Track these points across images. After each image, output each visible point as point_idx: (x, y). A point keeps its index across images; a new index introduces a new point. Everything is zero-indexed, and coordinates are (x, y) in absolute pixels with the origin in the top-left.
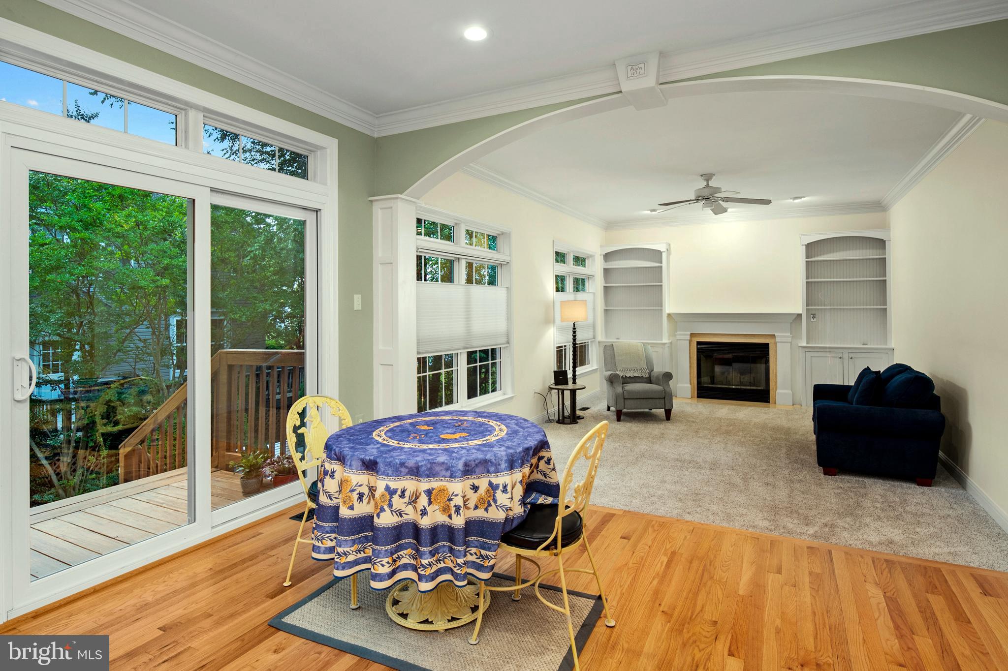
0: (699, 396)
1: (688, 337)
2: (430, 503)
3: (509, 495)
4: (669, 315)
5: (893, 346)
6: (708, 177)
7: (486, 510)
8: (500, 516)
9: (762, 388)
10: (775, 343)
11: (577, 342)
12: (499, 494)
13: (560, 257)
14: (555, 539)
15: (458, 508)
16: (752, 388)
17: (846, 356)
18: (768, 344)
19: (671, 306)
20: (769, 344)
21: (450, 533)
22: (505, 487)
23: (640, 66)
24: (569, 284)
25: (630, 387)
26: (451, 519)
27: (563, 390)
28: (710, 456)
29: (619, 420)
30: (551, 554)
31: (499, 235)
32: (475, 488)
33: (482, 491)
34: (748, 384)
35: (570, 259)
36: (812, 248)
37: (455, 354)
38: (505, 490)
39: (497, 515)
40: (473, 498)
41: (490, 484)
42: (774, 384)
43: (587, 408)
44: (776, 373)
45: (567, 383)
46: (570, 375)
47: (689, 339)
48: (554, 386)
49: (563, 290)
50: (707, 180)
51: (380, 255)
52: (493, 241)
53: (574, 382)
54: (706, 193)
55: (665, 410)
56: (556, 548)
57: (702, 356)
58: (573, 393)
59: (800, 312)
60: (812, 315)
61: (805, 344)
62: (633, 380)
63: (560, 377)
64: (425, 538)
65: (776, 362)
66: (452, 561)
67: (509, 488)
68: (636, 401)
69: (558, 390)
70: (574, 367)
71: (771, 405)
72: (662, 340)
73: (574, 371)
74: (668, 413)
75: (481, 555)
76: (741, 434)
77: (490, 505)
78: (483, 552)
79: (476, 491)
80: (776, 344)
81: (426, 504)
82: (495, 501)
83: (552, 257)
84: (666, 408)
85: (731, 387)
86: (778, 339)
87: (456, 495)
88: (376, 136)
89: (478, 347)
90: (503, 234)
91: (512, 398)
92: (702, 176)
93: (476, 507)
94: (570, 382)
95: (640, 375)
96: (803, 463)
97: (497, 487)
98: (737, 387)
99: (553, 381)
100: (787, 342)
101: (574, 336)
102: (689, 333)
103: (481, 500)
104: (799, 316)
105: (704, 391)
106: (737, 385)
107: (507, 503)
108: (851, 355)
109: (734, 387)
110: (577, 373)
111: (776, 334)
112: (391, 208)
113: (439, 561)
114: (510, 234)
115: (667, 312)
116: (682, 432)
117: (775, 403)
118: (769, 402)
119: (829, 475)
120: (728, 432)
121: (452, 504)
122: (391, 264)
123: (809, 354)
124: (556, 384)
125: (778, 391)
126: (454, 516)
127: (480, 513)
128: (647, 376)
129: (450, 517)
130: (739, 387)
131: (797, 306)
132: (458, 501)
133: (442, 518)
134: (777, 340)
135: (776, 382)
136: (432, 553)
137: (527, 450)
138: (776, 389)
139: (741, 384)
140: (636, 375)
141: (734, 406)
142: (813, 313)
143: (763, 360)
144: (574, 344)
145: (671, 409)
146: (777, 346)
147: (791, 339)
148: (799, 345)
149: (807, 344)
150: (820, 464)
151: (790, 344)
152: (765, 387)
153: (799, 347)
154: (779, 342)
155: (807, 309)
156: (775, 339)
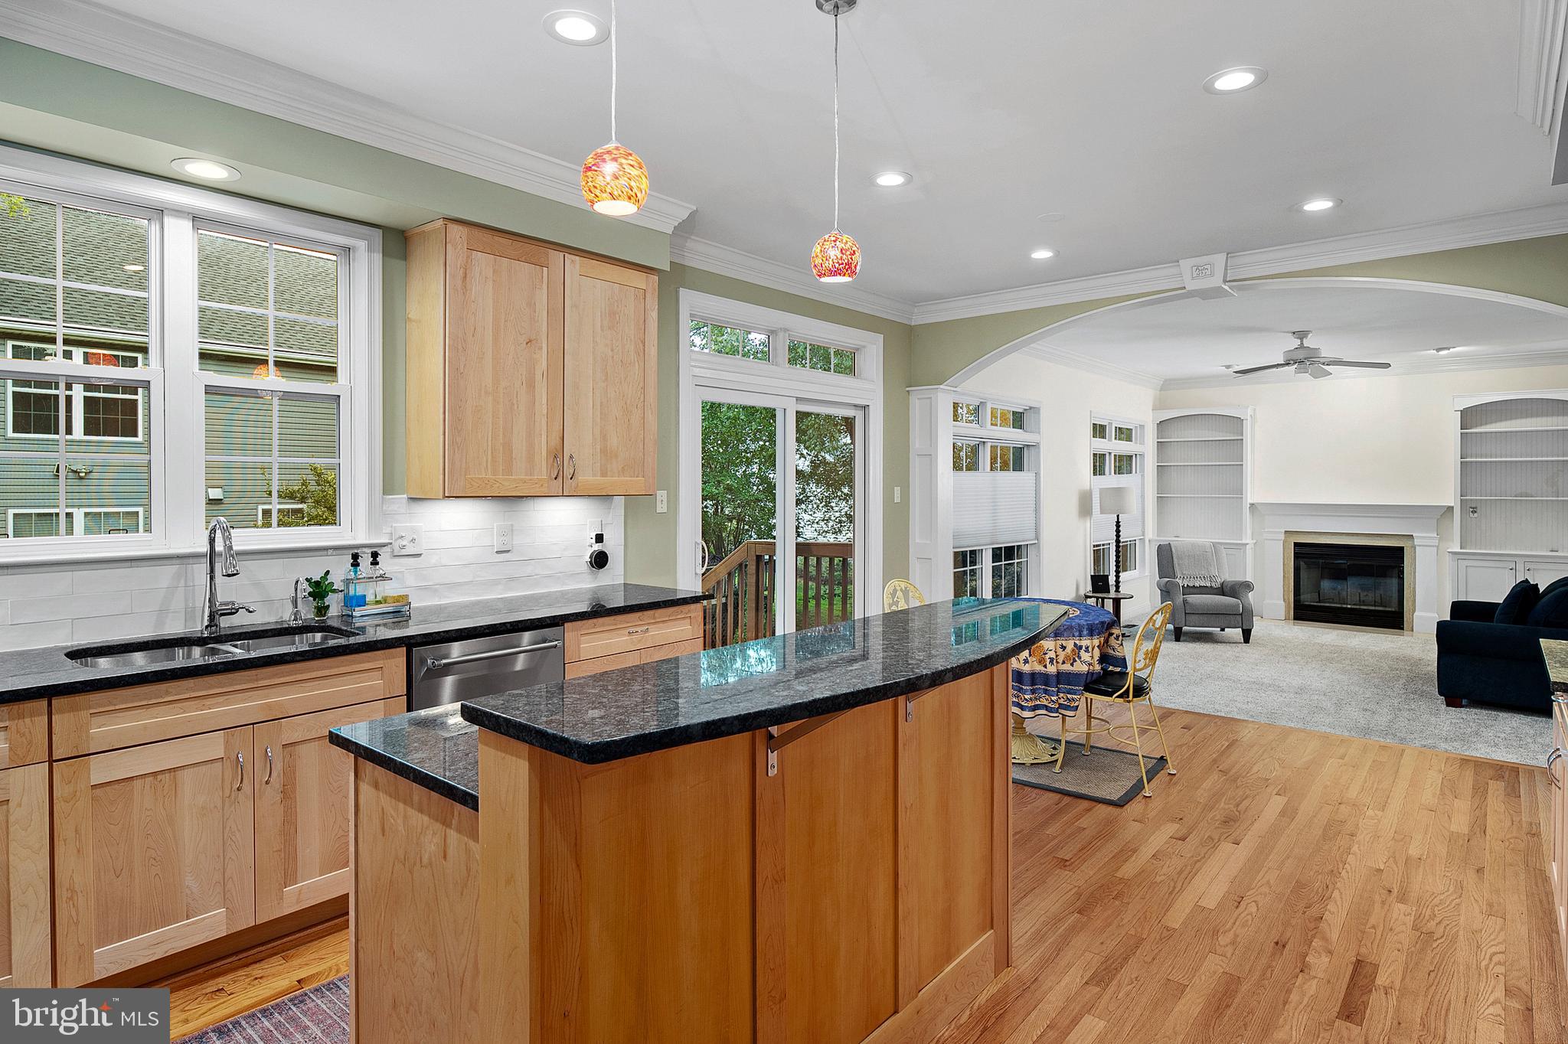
0: (1296, 618)
1: (1281, 536)
2: (1030, 655)
3: (1090, 654)
4: (1252, 505)
6: (1301, 335)
7: (1072, 665)
8: (1084, 668)
9: (1393, 610)
10: (1414, 547)
11: (1122, 540)
12: (1082, 653)
13: (1099, 431)
14: (1127, 691)
15: (1052, 660)
16: (1377, 608)
17: (1521, 569)
18: (1402, 549)
19: (1254, 493)
21: (1046, 679)
22: (1087, 648)
23: (1206, 267)
24: (1110, 464)
25: (1194, 599)
26: (1046, 668)
27: (1103, 599)
28: (1297, 682)
29: (1178, 639)
30: (1124, 701)
31: (1025, 410)
32: (1064, 648)
33: (1069, 650)
34: (1373, 603)
35: (1111, 432)
36: (1470, 417)
37: (979, 550)
38: (1087, 651)
39: (1081, 668)
40: (1062, 655)
41: (1075, 645)
42: (1411, 604)
43: (1134, 626)
44: (1414, 588)
45: (1108, 592)
46: (1112, 580)
47: (1282, 538)
48: (1091, 594)
49: (1102, 473)
50: (1302, 339)
51: (917, 446)
52: (1018, 420)
53: (1117, 590)
54: (1301, 355)
55: (1243, 630)
56: (1128, 697)
57: (1302, 563)
58: (1117, 602)
59: (1451, 504)
60: (1470, 508)
61: (1457, 549)
62: (1195, 591)
63: (1100, 583)
64: (1027, 680)
65: (1415, 573)
66: (1047, 700)
67: (1090, 649)
68: (1201, 617)
69: (1098, 598)
70: (1118, 572)
71: (1405, 632)
72: (1241, 540)
73: (1118, 577)
74: (1247, 635)
75: (1068, 698)
76: (1348, 662)
77: (1075, 661)
78: (1069, 696)
79: (1064, 650)
80: (1415, 549)
81: (1028, 656)
82: (1080, 658)
83: (1089, 430)
84: (1244, 628)
85: (1345, 606)
86: (1417, 542)
87: (1051, 650)
88: (913, 324)
89: (1004, 543)
90: (1031, 408)
92: (1294, 333)
93: (1064, 663)
94: (1113, 589)
95: (1209, 585)
96: (1423, 695)
97: (1081, 647)
98: (1354, 607)
99: (1090, 588)
100: (1433, 546)
101: (1118, 531)
102: (1283, 530)
103: (1067, 657)
104: (1450, 509)
105: (1303, 612)
106: (1354, 605)
107: (1089, 659)
108: (1528, 565)
109: (1349, 606)
110: (1120, 579)
111: (1414, 535)
112: (931, 398)
113: (1036, 699)
114: (1039, 409)
115: (1250, 501)
116: (1264, 657)
117: (1413, 631)
118: (1403, 629)
119: (1453, 707)
120: (1330, 660)
121: (1047, 656)
122: (930, 457)
123: (1463, 564)
124: (1094, 591)
125: (1416, 614)
126: (1048, 665)
127: (1067, 667)
128: (1219, 585)
129: (1045, 666)
130: (1358, 607)
131: (1448, 496)
132: (1052, 654)
133: (1039, 668)
135: (1414, 601)
136: (1033, 692)
137: (1103, 623)
138: (1414, 611)
139: (1364, 603)
140: (1203, 584)
141: (1347, 632)
142: (1473, 506)
143: (1396, 571)
144: (1118, 541)
145: (1251, 630)
146: (1415, 552)
147: (1437, 541)
148: (1449, 550)
149: (1461, 548)
150: (1441, 694)
151: (1435, 548)
152: (1397, 609)
153: (1449, 552)
154: (1420, 546)
155: (1461, 500)
156: (1413, 541)
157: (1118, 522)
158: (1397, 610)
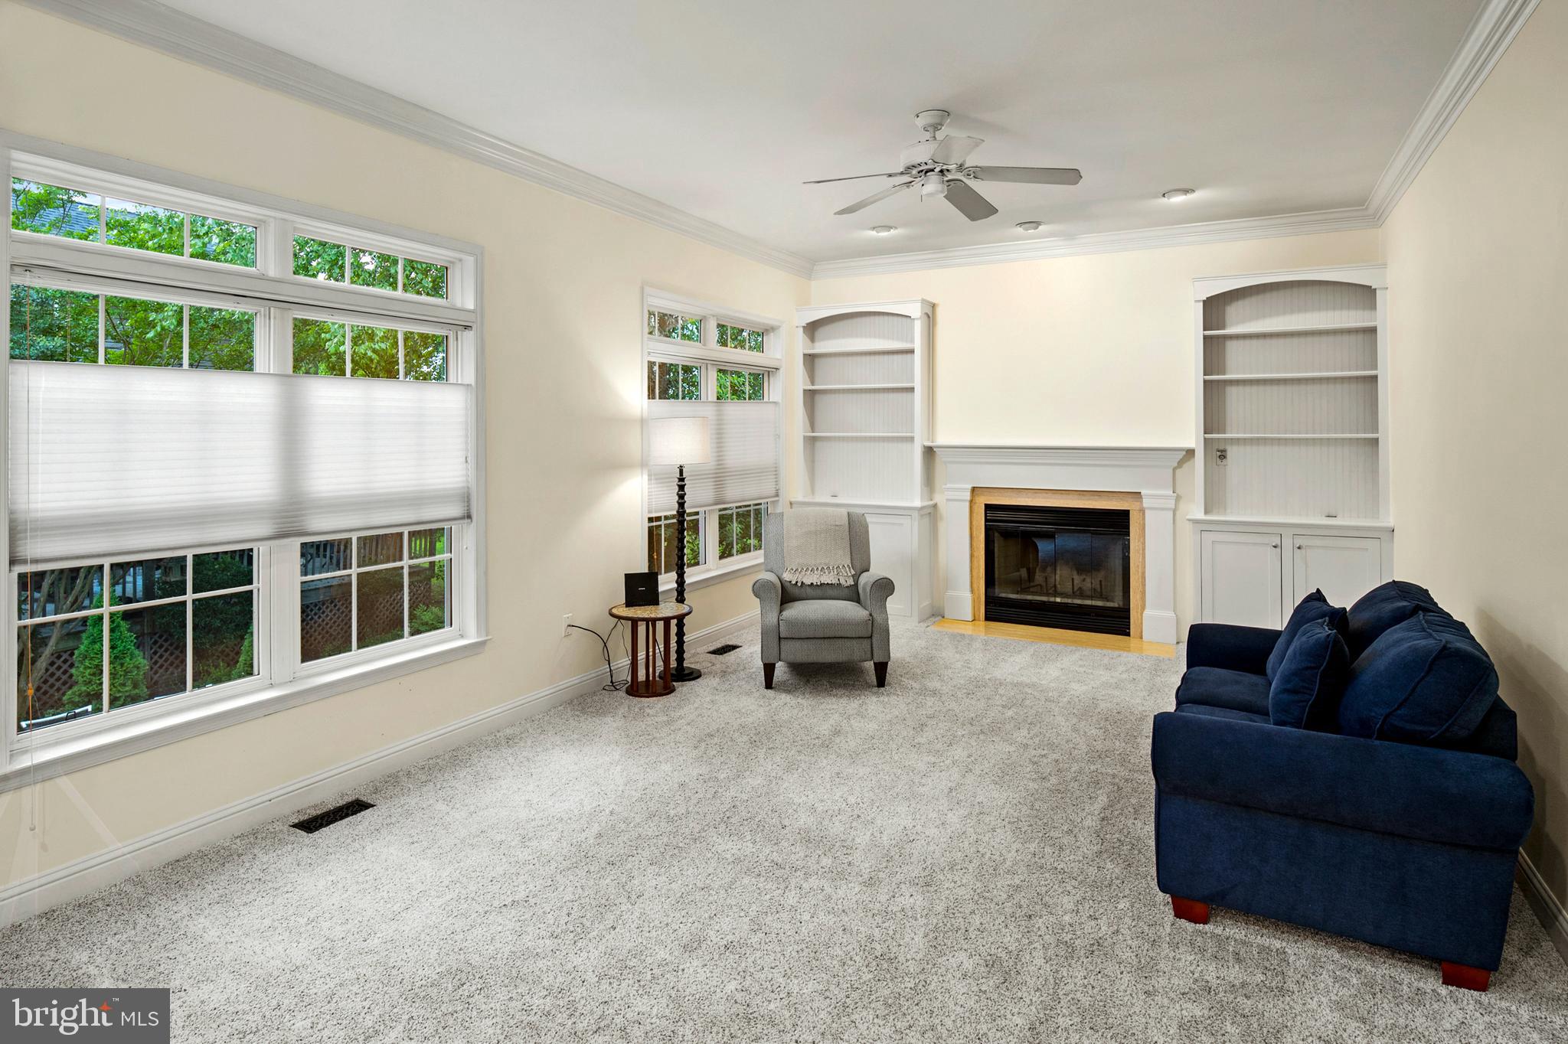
0: (989, 617)
1: (967, 496)
4: (929, 449)
5: (1391, 522)
9: (1116, 605)
10: (1142, 511)
16: (1097, 603)
17: (1287, 543)
18: (1127, 513)
20: (1128, 511)
25: (797, 610)
29: (769, 684)
31: (452, 263)
35: (709, 331)
36: (1215, 308)
42: (1138, 597)
44: (1144, 573)
47: (969, 498)
48: (620, 612)
50: (934, 131)
53: (680, 600)
55: (874, 664)
57: (996, 534)
59: (1191, 444)
60: (1217, 452)
61: (1201, 516)
62: (819, 592)
63: (640, 590)
65: (1144, 549)
68: (806, 643)
69: (635, 622)
70: (680, 567)
71: (1132, 641)
72: (914, 501)
73: (679, 576)
74: (880, 670)
80: (1144, 514)
84: (876, 661)
85: (1052, 599)
86: (1146, 503)
90: (460, 260)
91: (483, 644)
95: (835, 581)
98: (1066, 600)
99: (621, 600)
100: (1168, 510)
101: (681, 497)
102: (970, 487)
104: (1190, 453)
105: (999, 608)
106: (1065, 597)
108: (1299, 542)
109: (1058, 600)
111: (1143, 492)
115: (926, 443)
117: (1141, 638)
118: (1128, 634)
123: (1209, 537)
124: (625, 606)
125: (1147, 612)
128: (851, 582)
130: (1069, 601)
131: (1189, 434)
134: (1145, 505)
135: (1143, 593)
138: (1143, 608)
139: (1078, 595)
140: (828, 579)
142: (1221, 448)
144: (681, 513)
145: (887, 663)
146: (1144, 519)
147: (1173, 502)
148: (1188, 517)
149: (1206, 512)
150: (1163, 888)
151: (1171, 513)
152: (1121, 603)
153: (1189, 520)
154: (1151, 509)
155: (1205, 439)
156: (1141, 502)
157: (682, 479)
158: (1121, 606)
